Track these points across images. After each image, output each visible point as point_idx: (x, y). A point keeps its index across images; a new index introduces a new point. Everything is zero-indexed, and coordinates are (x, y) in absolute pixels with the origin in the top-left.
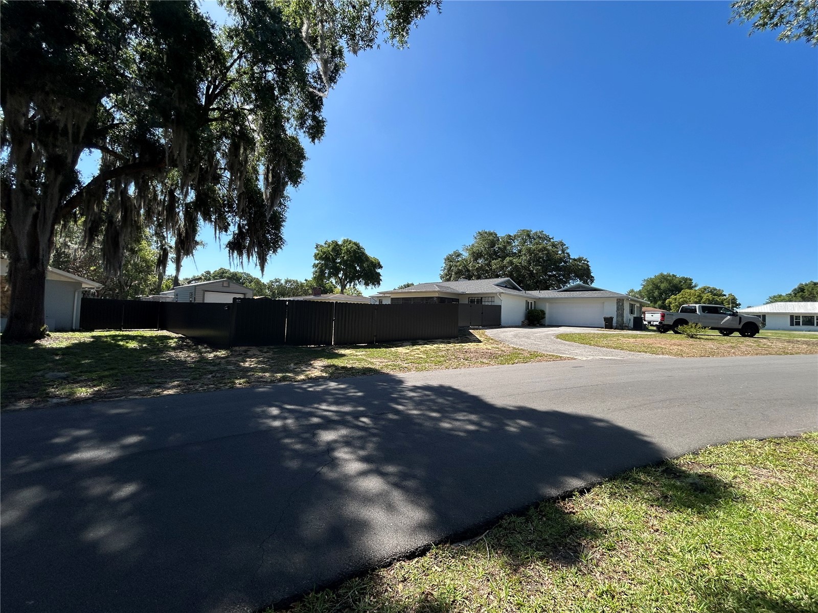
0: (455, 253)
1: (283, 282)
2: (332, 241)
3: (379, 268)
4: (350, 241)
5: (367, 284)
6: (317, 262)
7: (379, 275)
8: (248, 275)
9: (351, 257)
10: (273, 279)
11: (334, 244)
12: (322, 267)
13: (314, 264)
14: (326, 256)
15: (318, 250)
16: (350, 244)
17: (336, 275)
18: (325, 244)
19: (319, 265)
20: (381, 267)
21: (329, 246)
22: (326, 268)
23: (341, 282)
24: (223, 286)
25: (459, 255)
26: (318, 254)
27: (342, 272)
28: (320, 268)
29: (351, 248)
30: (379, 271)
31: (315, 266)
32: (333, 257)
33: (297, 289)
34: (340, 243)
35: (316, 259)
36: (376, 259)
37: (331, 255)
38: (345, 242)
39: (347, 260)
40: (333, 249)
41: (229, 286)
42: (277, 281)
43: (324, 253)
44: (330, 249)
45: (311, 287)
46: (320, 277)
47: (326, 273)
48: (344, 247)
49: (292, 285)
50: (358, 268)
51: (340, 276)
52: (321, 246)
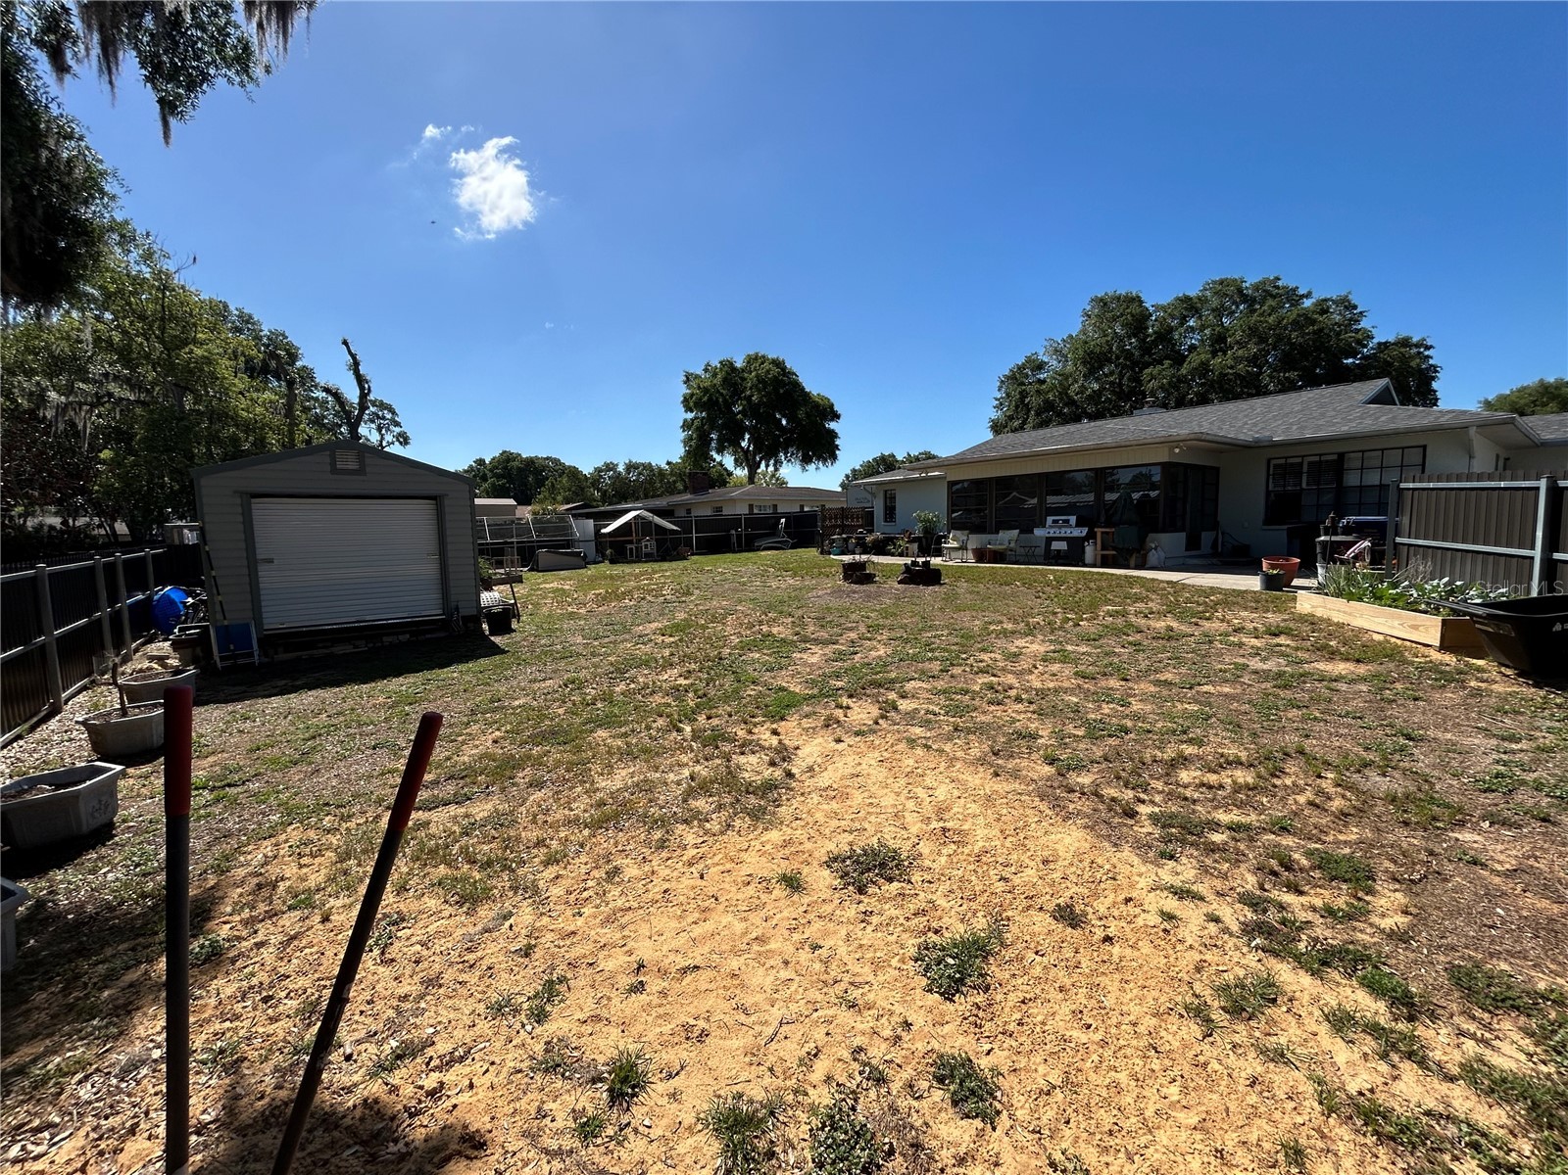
0: (1029, 360)
1: (621, 468)
2: (721, 362)
3: (832, 420)
4: (763, 357)
5: (806, 460)
6: (690, 416)
7: (833, 435)
8: (556, 461)
9: (768, 394)
10: (600, 464)
11: (726, 369)
12: (703, 425)
13: (685, 421)
14: (710, 399)
15: (689, 387)
16: (763, 363)
17: (735, 444)
18: (706, 370)
19: (696, 423)
20: (836, 416)
21: (715, 375)
22: (712, 428)
23: (747, 460)
24: (334, 470)
25: (1040, 366)
26: (692, 395)
27: (747, 436)
28: (697, 428)
29: (768, 371)
30: (832, 425)
31: (686, 425)
32: (725, 400)
33: (650, 481)
34: (739, 364)
35: (689, 409)
36: (823, 398)
37: (722, 394)
38: (752, 360)
39: (759, 405)
40: (725, 380)
41: (361, 471)
42: (610, 467)
43: (706, 390)
44: (718, 380)
45: (681, 476)
46: (698, 450)
47: (712, 439)
48: (751, 372)
49: (640, 474)
50: (784, 422)
51: (744, 444)
52: (697, 377)
